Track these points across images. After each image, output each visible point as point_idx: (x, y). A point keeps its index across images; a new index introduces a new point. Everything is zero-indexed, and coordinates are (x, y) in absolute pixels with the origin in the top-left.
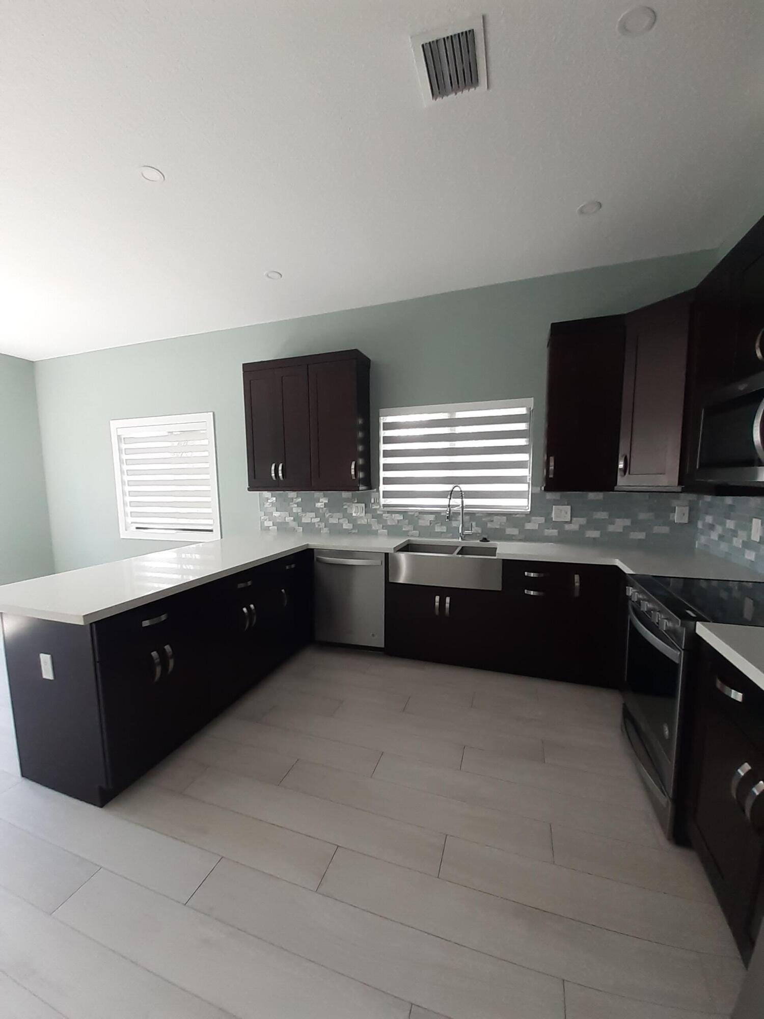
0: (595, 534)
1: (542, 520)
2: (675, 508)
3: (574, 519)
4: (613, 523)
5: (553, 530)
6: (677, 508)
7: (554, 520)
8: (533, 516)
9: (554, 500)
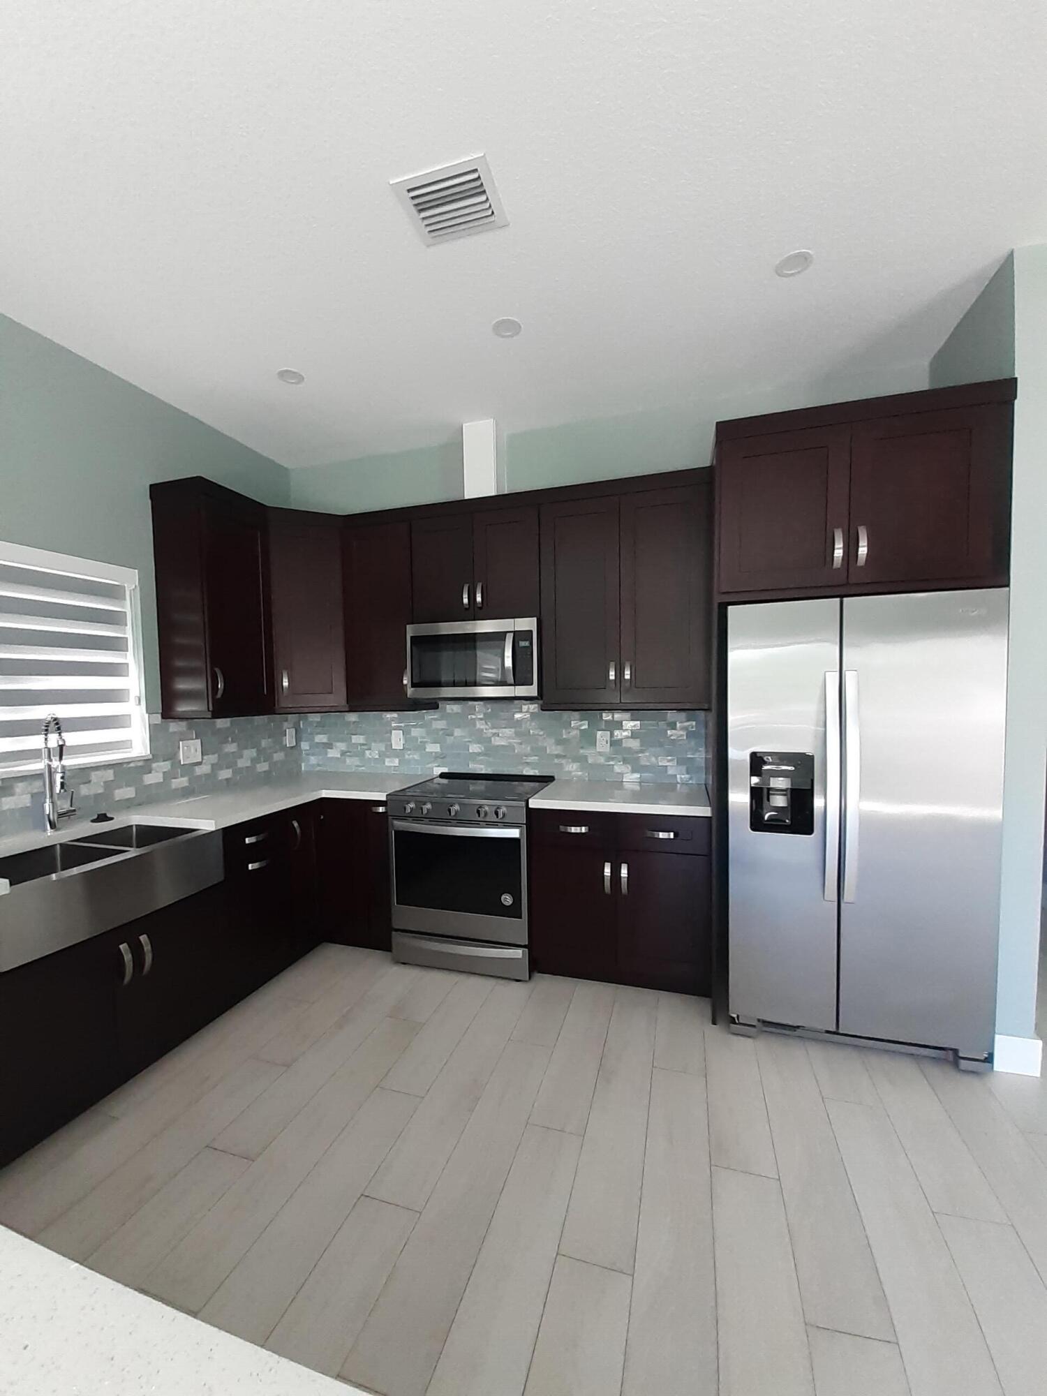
0: (225, 774)
1: (166, 766)
2: (286, 731)
3: (205, 757)
4: (241, 757)
5: (182, 779)
6: (287, 730)
7: (182, 763)
8: (154, 763)
9: (181, 733)
